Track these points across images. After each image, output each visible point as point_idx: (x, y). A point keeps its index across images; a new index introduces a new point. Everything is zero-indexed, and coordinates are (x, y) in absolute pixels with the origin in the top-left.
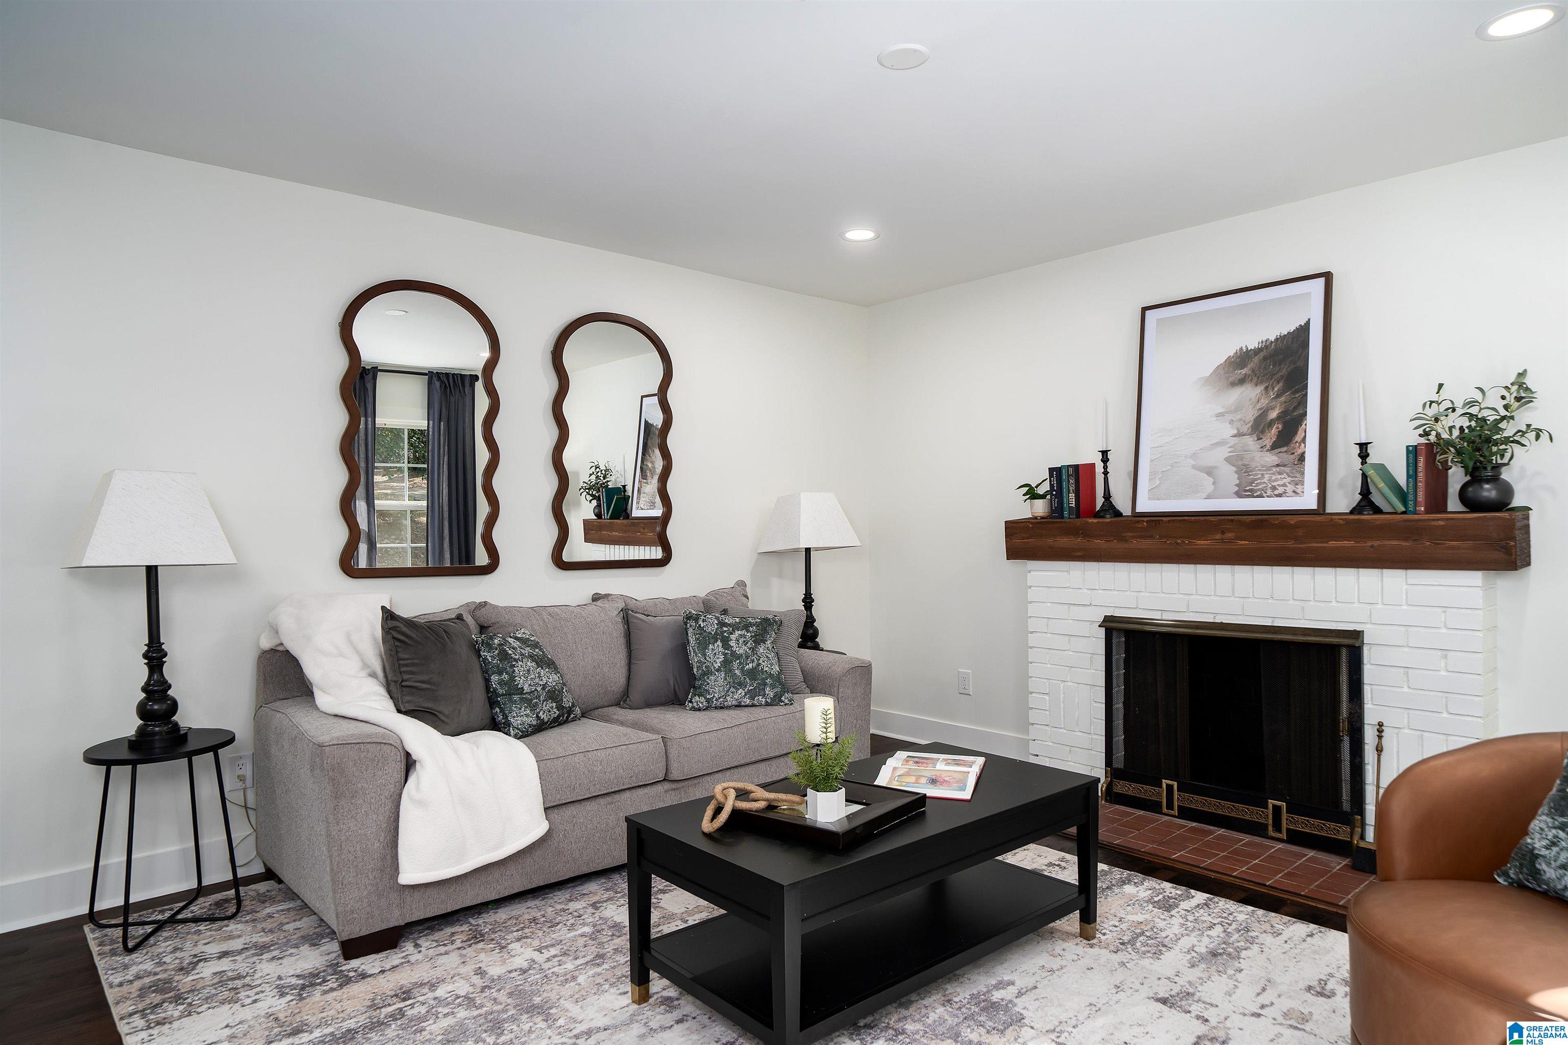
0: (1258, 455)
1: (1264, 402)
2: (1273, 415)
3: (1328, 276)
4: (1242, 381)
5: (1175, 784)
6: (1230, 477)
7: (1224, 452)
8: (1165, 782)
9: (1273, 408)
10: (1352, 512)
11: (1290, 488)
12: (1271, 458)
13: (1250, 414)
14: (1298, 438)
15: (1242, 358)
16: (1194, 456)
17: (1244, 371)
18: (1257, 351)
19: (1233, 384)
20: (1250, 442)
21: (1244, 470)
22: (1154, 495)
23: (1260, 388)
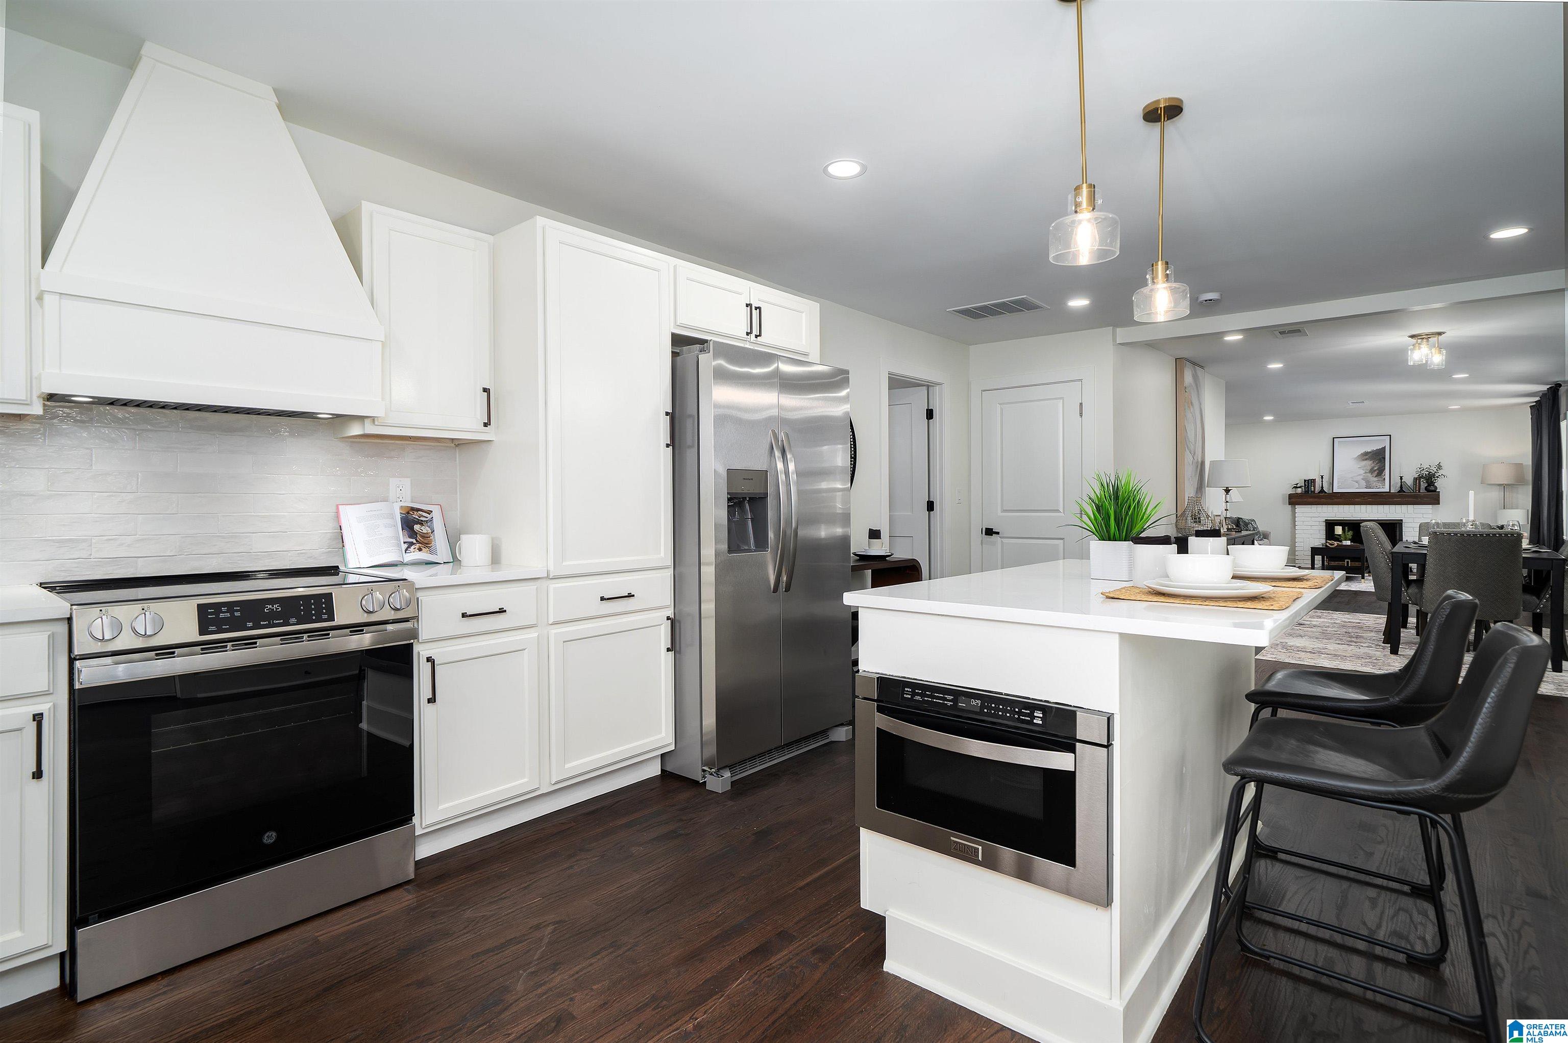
0: (1371, 478)
1: (1373, 465)
2: (1376, 468)
3: (1390, 435)
4: (1366, 459)
5: (1349, 561)
6: (1363, 483)
7: (1362, 477)
8: (1346, 560)
9: (1375, 467)
10: (1398, 492)
11: (1381, 487)
12: (1376, 479)
13: (1369, 468)
14: (1383, 474)
15: (1366, 454)
16: (1352, 478)
17: (1367, 457)
18: (1370, 452)
19: (1363, 460)
20: (1369, 475)
21: (1367, 481)
22: (1339, 488)
23: (1372, 462)
